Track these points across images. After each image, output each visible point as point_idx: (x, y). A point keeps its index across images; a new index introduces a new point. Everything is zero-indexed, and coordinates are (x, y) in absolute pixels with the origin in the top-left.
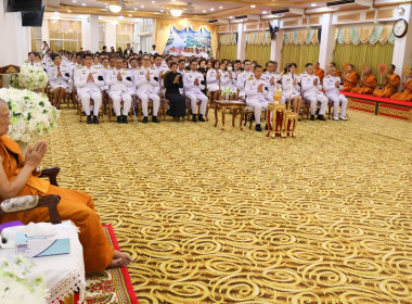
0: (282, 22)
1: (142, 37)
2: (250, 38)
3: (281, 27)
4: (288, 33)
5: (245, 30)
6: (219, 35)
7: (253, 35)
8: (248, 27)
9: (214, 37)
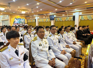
1: (2, 21)
6: (27, 20)
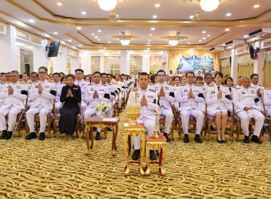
0: (262, 43)
2: (241, 61)
3: (262, 47)
4: (268, 53)
5: (237, 54)
6: (220, 60)
7: (243, 57)
8: (238, 51)
9: (216, 62)
